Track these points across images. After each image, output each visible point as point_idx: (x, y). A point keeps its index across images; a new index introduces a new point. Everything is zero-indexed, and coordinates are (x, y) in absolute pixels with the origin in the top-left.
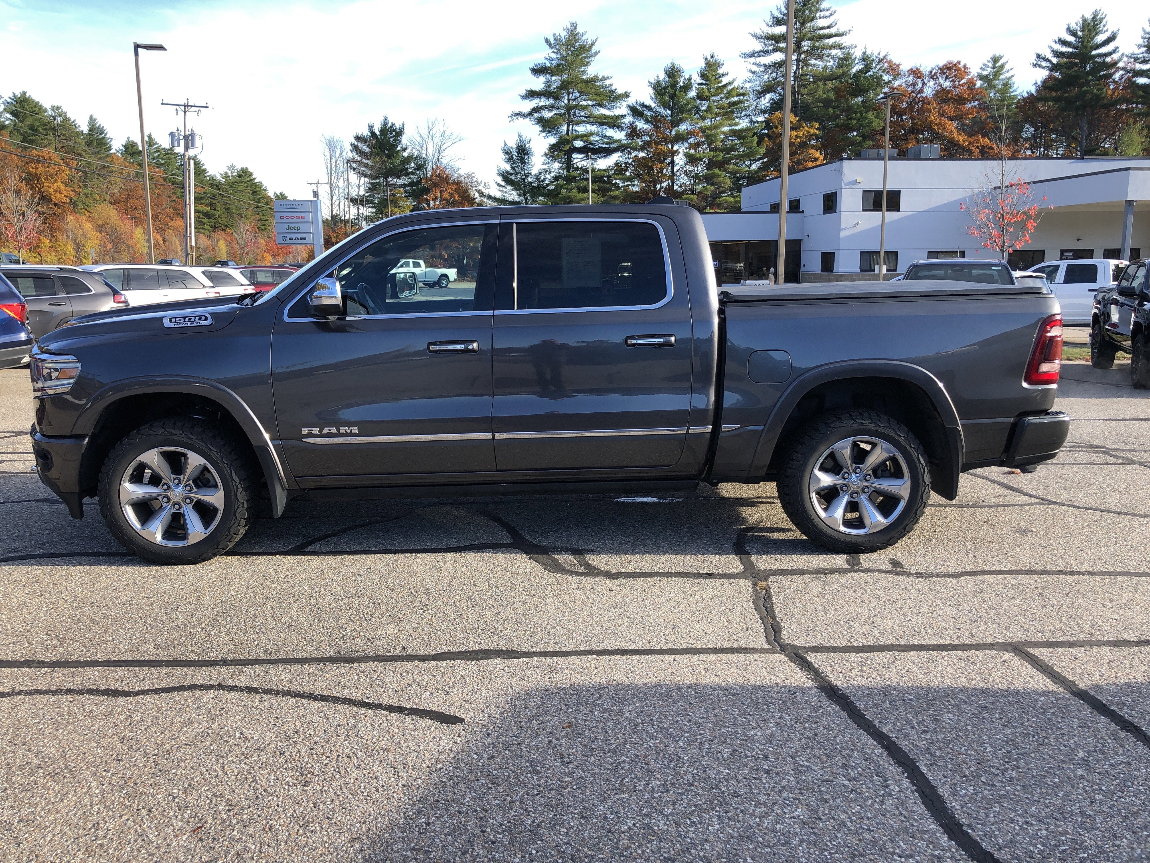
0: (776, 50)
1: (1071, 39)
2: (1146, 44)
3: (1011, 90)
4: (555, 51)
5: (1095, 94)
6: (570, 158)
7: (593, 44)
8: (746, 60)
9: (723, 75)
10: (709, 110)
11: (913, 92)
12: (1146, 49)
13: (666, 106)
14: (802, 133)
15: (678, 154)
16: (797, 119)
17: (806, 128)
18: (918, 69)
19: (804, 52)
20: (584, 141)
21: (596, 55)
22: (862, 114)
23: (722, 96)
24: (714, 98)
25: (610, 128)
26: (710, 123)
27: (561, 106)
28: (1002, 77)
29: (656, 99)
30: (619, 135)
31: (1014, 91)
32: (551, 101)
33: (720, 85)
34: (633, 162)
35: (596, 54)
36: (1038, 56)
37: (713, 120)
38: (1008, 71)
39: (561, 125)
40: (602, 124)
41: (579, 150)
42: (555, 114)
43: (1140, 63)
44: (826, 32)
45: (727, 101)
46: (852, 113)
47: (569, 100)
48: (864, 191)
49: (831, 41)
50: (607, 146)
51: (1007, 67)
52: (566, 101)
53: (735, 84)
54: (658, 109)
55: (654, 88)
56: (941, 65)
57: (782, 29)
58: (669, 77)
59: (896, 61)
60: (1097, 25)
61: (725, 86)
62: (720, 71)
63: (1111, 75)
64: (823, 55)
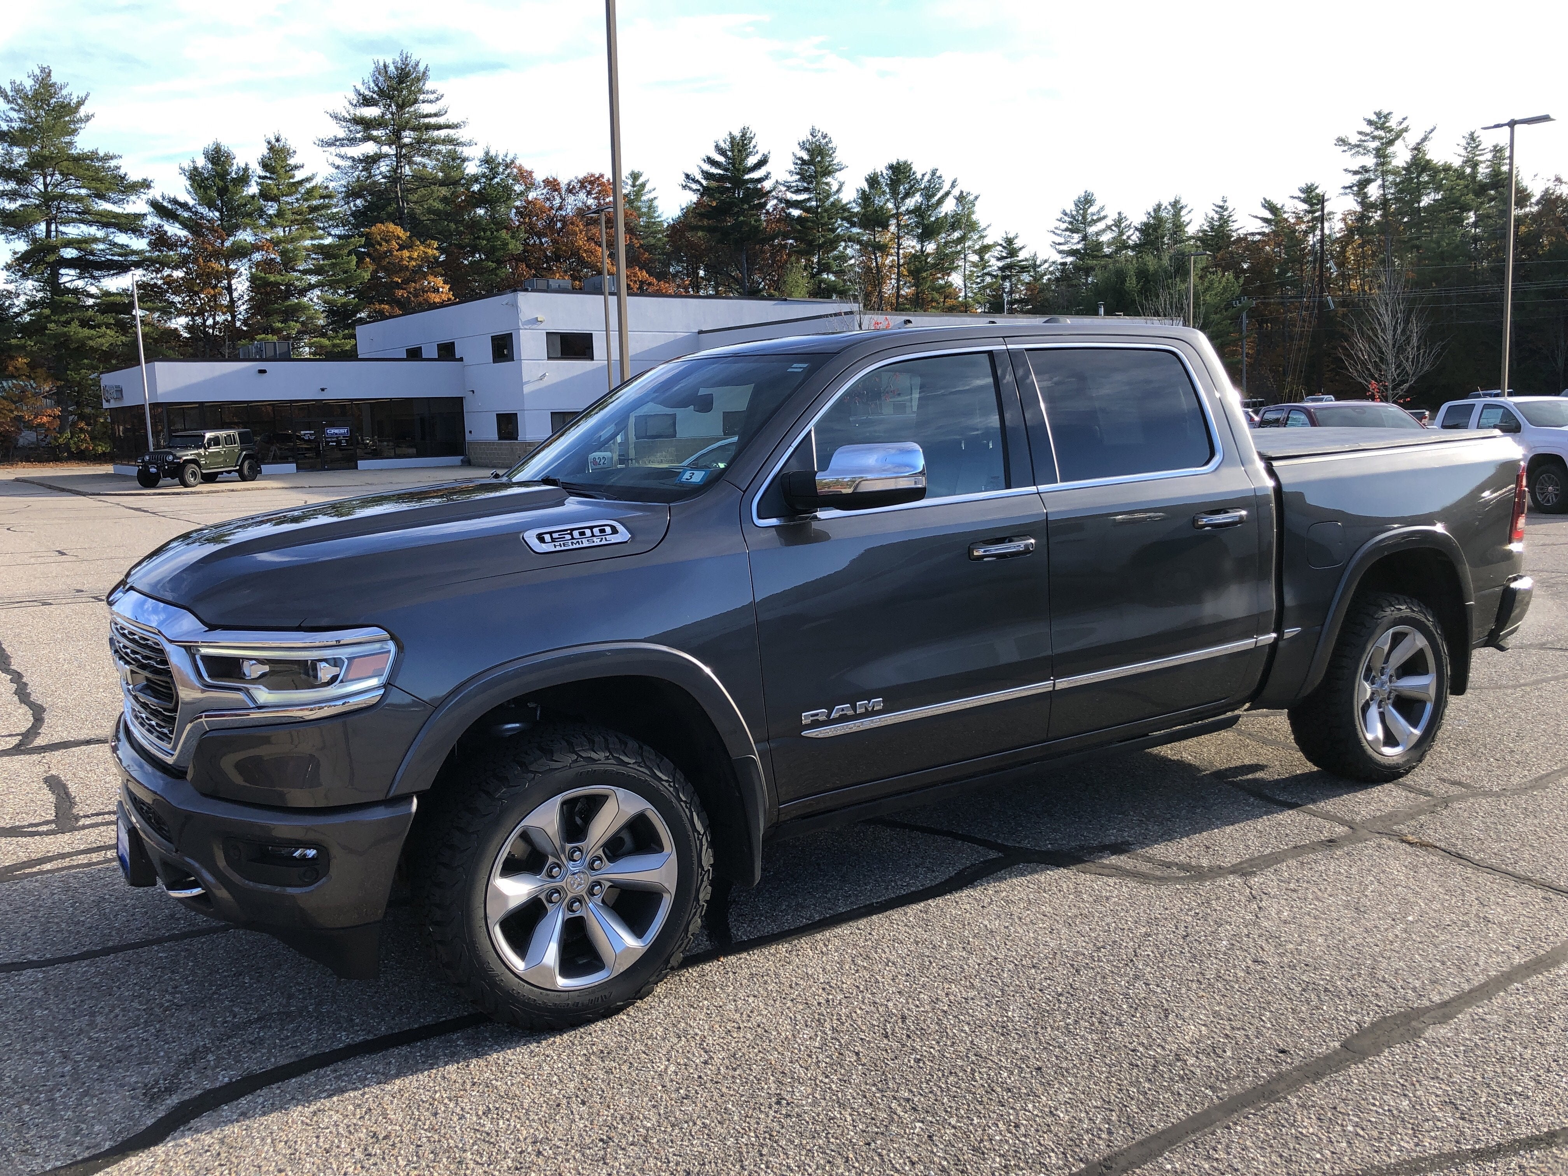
0: (368, 138)
1: (721, 159)
2: (798, 171)
3: (656, 215)
4: (17, 108)
5: (754, 226)
6: (55, 275)
7: (80, 103)
8: (325, 149)
9: (296, 167)
10: (280, 214)
11: (552, 208)
12: (799, 177)
13: (211, 205)
14: (416, 254)
15: (239, 276)
16: (408, 234)
17: (422, 248)
18: (555, 180)
19: (405, 145)
20: (79, 249)
21: (88, 120)
22: (492, 233)
23: (299, 196)
24: (285, 199)
25: (121, 231)
26: (282, 234)
27: (32, 193)
28: (644, 198)
29: (196, 193)
30: (140, 244)
31: (658, 217)
32: (12, 185)
33: (291, 181)
34: (164, 284)
35: (88, 118)
36: (687, 176)
37: (287, 229)
38: (650, 192)
39: (37, 222)
40: (106, 225)
41: (70, 263)
42: (22, 206)
43: (792, 192)
44: (433, 120)
45: (306, 204)
46: (479, 230)
47: (46, 185)
48: (547, 333)
49: (443, 133)
50: (120, 259)
51: (648, 187)
52: (41, 187)
53: (318, 181)
54: (201, 209)
55: (190, 178)
56: (581, 177)
57: (372, 112)
58: (213, 163)
59: (527, 167)
60: (746, 145)
61: (301, 183)
62: (292, 161)
63: (765, 204)
64: (431, 151)
